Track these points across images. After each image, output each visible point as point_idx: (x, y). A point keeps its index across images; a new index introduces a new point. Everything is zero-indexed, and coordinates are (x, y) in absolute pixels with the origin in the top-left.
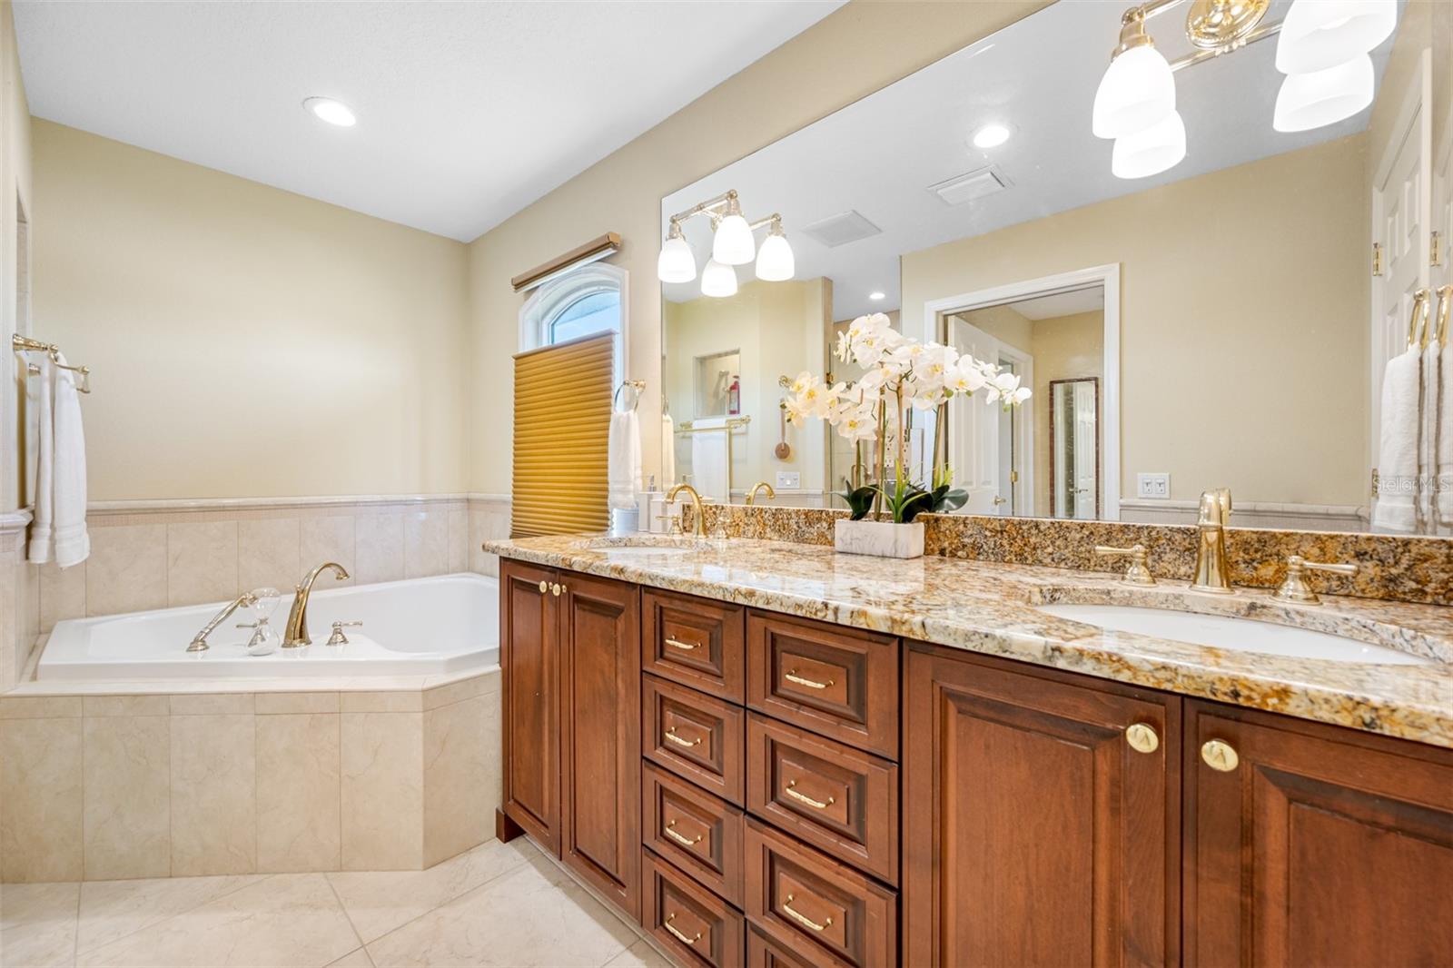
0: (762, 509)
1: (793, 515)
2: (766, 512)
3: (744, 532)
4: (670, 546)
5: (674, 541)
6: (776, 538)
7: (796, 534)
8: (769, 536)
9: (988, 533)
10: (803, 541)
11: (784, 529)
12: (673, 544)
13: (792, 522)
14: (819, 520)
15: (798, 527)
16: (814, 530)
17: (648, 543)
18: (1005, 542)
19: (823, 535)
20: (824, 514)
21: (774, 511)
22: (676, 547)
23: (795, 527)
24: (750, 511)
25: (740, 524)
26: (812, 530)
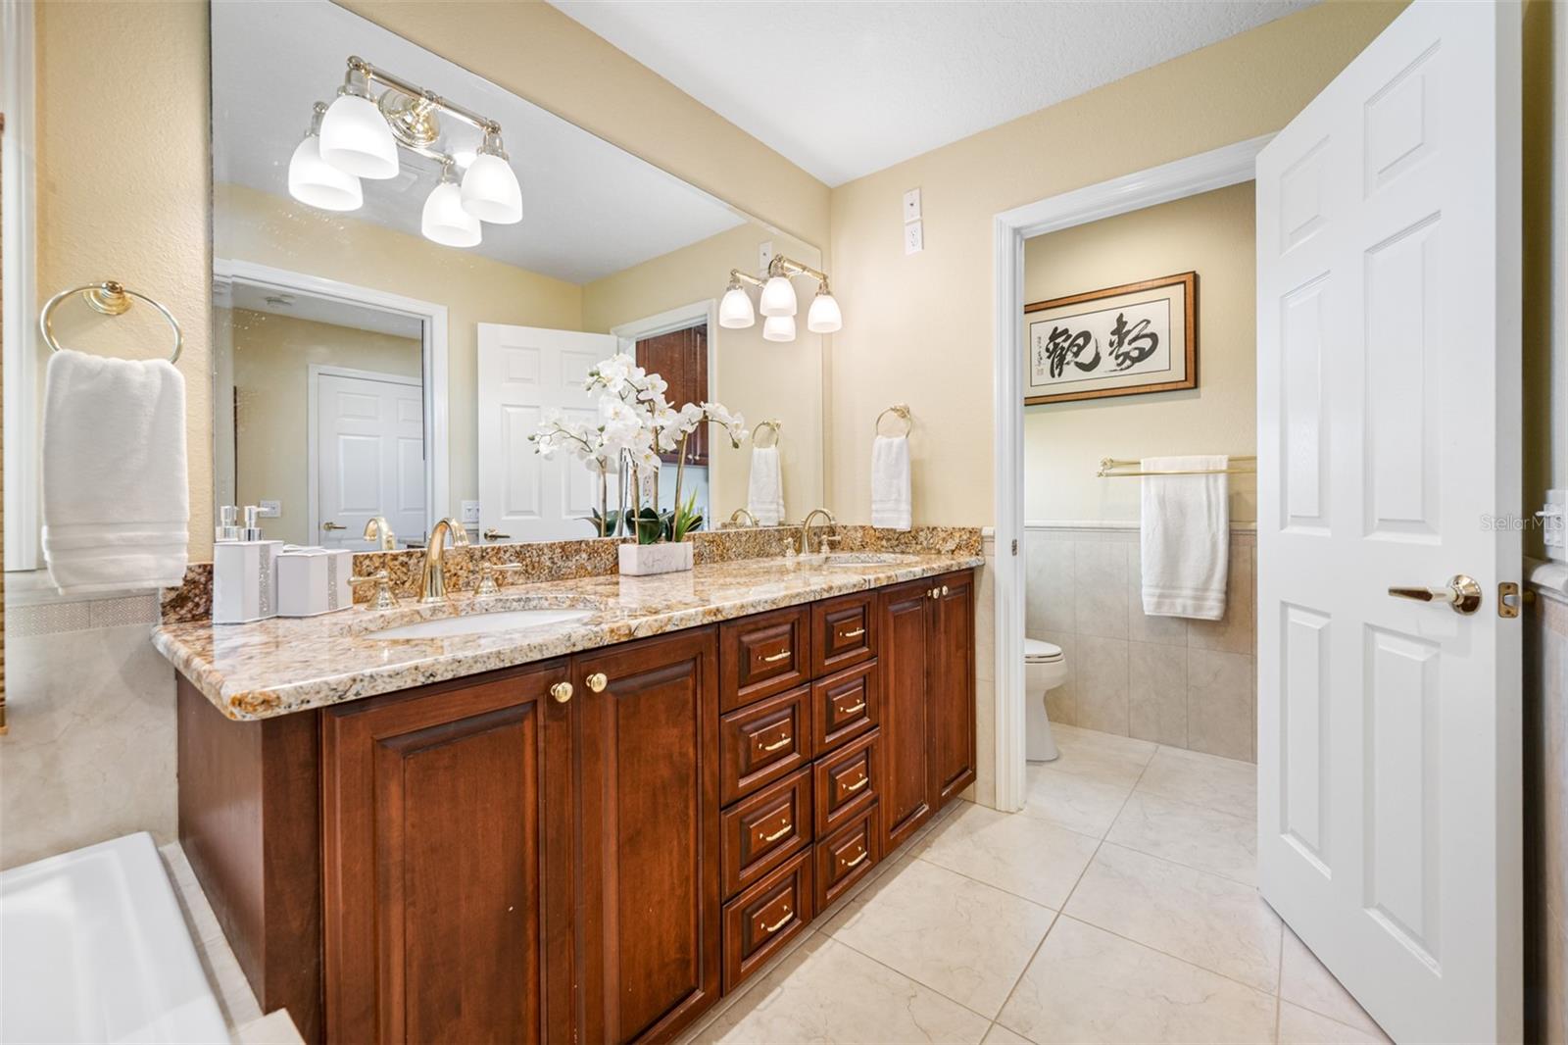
0: (499, 548)
1: (546, 550)
2: (505, 552)
3: (468, 584)
4: (411, 622)
5: (418, 612)
6: (521, 581)
7: (550, 572)
8: (510, 580)
9: (706, 544)
10: (559, 578)
11: (533, 568)
12: (417, 617)
13: (545, 559)
14: (578, 551)
15: (553, 563)
16: (572, 564)
17: (372, 627)
18: (715, 548)
19: (583, 567)
20: (583, 545)
21: (518, 549)
22: (424, 620)
23: (548, 563)
24: (478, 554)
25: (460, 573)
26: (570, 564)
